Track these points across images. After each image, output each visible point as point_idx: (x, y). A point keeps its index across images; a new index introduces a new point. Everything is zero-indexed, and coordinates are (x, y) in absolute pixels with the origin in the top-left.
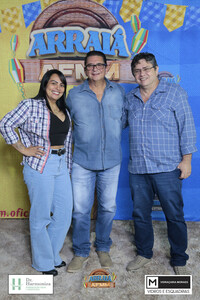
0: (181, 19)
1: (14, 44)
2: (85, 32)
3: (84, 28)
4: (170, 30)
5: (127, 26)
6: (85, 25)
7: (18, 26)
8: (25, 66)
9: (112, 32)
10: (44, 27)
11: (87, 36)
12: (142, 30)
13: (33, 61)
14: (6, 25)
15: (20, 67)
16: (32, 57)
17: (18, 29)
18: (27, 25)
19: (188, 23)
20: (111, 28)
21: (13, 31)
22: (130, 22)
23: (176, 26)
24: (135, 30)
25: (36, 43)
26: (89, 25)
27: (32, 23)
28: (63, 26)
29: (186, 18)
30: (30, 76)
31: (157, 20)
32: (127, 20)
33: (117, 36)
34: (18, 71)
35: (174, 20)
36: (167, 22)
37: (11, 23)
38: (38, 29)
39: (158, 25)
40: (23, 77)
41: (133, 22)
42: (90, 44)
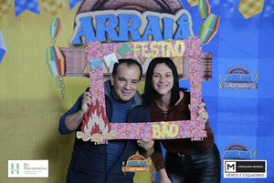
0: (260, 4)
1: (54, 29)
2: (143, 17)
3: (142, 12)
4: (246, 17)
5: (194, 10)
6: (143, 9)
7: (61, 6)
8: (67, 55)
9: (176, 18)
10: (93, 9)
11: (144, 22)
12: (212, 17)
13: (78, 49)
14: (45, 5)
15: (60, 57)
16: (76, 45)
17: (60, 11)
18: (72, 6)
19: (268, 8)
20: (174, 12)
21: (54, 13)
22: (197, 6)
23: (254, 12)
24: (203, 16)
25: (82, 29)
26: (147, 9)
27: (78, 4)
28: (116, 9)
29: (266, 4)
30: (72, 68)
31: (231, 5)
32: (194, 4)
33: (180, 23)
34: (58, 62)
35: (251, 5)
36: (243, 7)
37: (52, 3)
38: (85, 11)
39: (232, 10)
40: (64, 69)
41: (201, 6)
42: (148, 32)
